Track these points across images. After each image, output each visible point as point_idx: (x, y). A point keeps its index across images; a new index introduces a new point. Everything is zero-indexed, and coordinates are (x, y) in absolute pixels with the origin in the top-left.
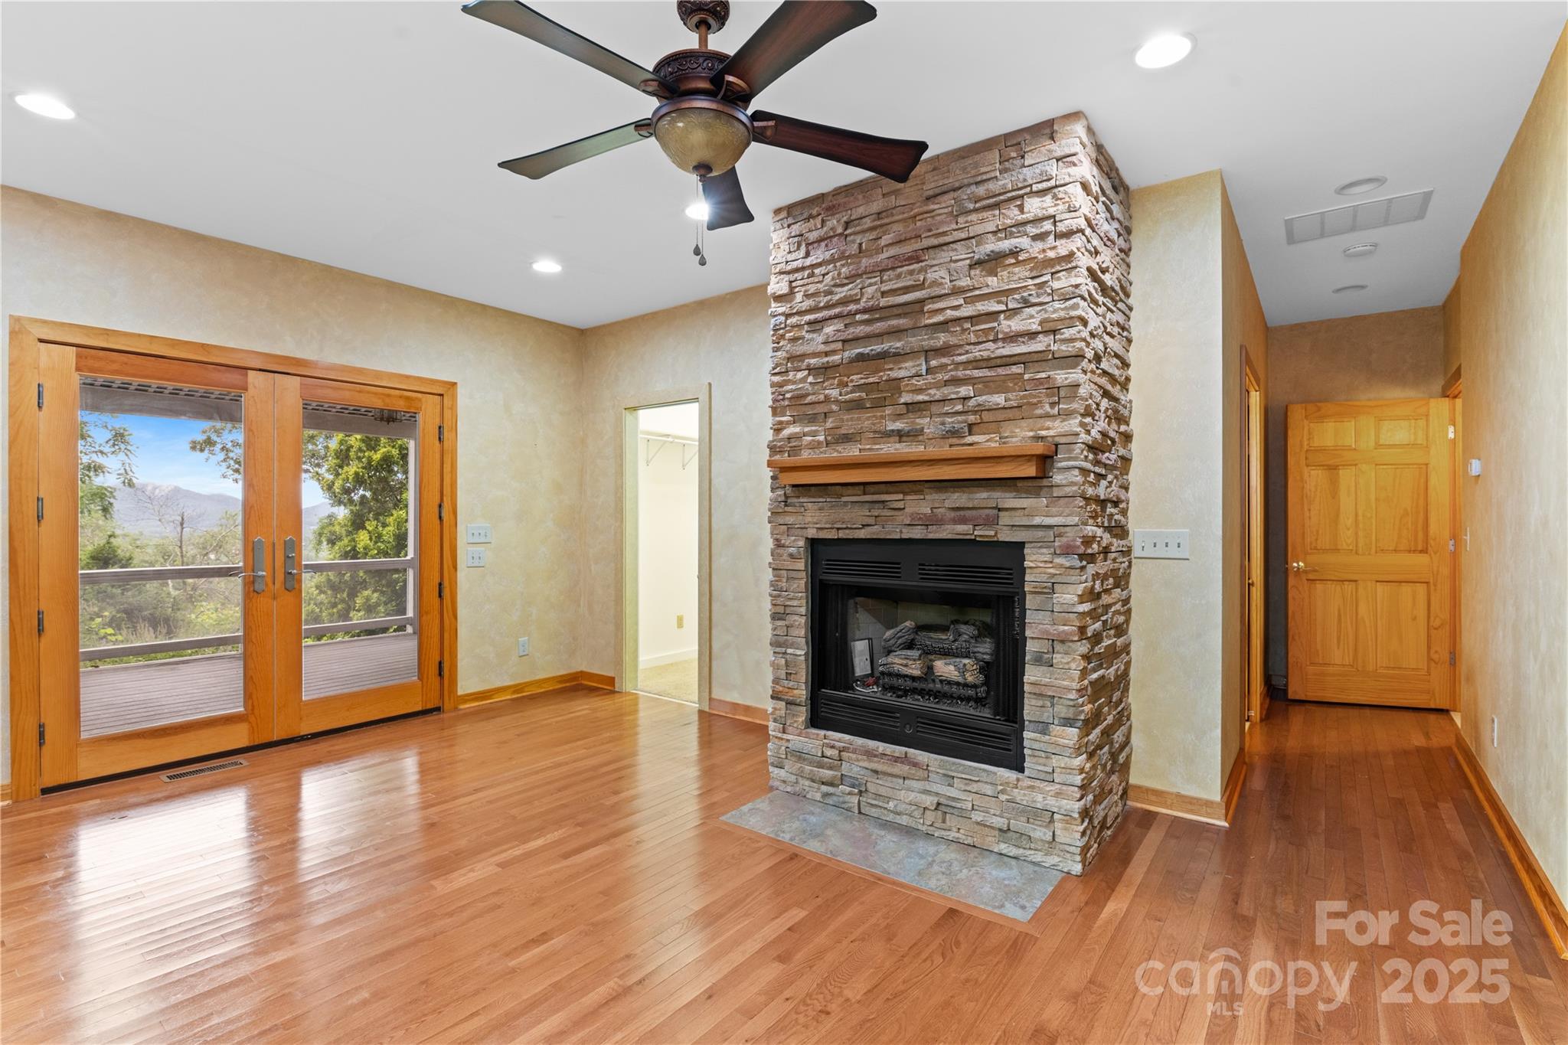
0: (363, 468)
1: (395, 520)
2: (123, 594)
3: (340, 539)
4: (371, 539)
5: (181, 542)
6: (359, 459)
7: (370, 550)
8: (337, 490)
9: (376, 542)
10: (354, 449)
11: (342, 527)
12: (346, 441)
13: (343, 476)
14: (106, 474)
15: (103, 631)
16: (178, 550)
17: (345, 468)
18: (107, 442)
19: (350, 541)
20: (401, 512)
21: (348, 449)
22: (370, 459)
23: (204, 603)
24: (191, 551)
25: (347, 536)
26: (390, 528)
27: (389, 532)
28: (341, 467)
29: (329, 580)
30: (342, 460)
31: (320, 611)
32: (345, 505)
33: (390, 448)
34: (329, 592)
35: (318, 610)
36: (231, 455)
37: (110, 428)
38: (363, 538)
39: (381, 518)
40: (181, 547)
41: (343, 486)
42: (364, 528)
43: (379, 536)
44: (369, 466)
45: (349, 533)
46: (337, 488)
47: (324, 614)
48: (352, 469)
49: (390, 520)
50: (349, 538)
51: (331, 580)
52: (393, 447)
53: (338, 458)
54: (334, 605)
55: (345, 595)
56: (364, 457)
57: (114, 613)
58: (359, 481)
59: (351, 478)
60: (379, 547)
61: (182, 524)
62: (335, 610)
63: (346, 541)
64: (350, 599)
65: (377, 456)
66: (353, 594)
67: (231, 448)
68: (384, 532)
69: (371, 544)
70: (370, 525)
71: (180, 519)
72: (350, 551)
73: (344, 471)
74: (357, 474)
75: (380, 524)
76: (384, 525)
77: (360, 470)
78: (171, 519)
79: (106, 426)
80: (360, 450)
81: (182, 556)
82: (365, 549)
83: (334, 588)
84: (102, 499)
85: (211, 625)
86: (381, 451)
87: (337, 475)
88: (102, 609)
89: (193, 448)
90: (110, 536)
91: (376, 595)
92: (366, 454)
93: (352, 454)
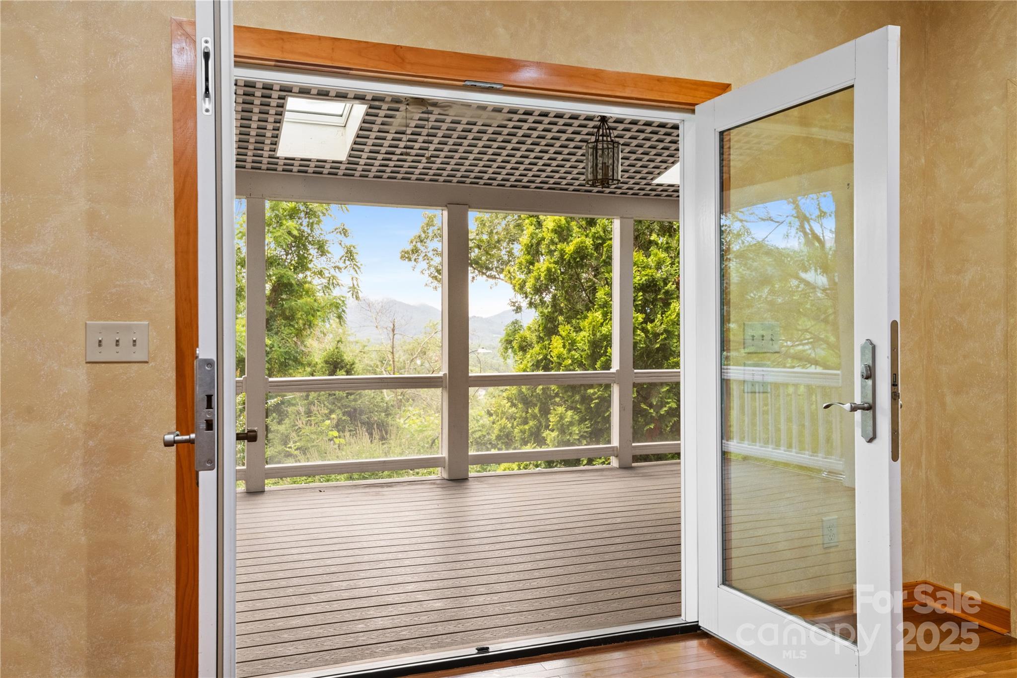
0: (556, 263)
1: (590, 323)
2: (347, 397)
3: (531, 346)
4: (564, 346)
5: (393, 348)
6: (551, 253)
7: (564, 359)
8: (529, 290)
9: (570, 350)
10: (546, 242)
11: (532, 332)
12: (537, 234)
13: (535, 273)
14: (341, 287)
15: (330, 433)
16: (390, 356)
17: (536, 264)
18: (341, 259)
19: (541, 349)
20: (596, 314)
21: (539, 243)
22: (562, 253)
23: (410, 408)
24: (401, 356)
25: (538, 342)
26: (583, 334)
27: (583, 338)
28: (532, 263)
29: (520, 392)
30: (533, 256)
31: (512, 427)
32: (536, 307)
33: (583, 238)
34: (520, 406)
35: (509, 425)
36: (432, 263)
37: (343, 246)
38: (557, 345)
39: (574, 321)
40: (392, 353)
41: (534, 285)
42: (557, 333)
43: (573, 343)
44: (561, 261)
45: (540, 339)
46: (528, 288)
47: (516, 430)
48: (544, 264)
49: (585, 324)
50: (540, 345)
51: (523, 393)
52: (587, 236)
53: (529, 253)
54: (525, 422)
55: (536, 410)
56: (555, 251)
57: (341, 416)
58: (551, 277)
59: (543, 275)
60: (573, 356)
61: (393, 330)
62: (527, 427)
63: (537, 348)
64: (541, 415)
65: (570, 248)
66: (545, 412)
67: (432, 257)
68: (579, 339)
69: (565, 352)
70: (564, 329)
71: (392, 326)
72: (542, 360)
73: (536, 268)
74: (549, 270)
75: (573, 329)
76: (578, 330)
77: (552, 266)
78: (385, 326)
79: (340, 244)
80: (552, 242)
81: (394, 361)
82: (558, 357)
83: (526, 402)
84: (337, 308)
85: (416, 431)
86: (574, 242)
87: (529, 272)
88: (332, 411)
89: (402, 257)
90: (338, 342)
91: (570, 413)
92: (559, 246)
93: (543, 248)
